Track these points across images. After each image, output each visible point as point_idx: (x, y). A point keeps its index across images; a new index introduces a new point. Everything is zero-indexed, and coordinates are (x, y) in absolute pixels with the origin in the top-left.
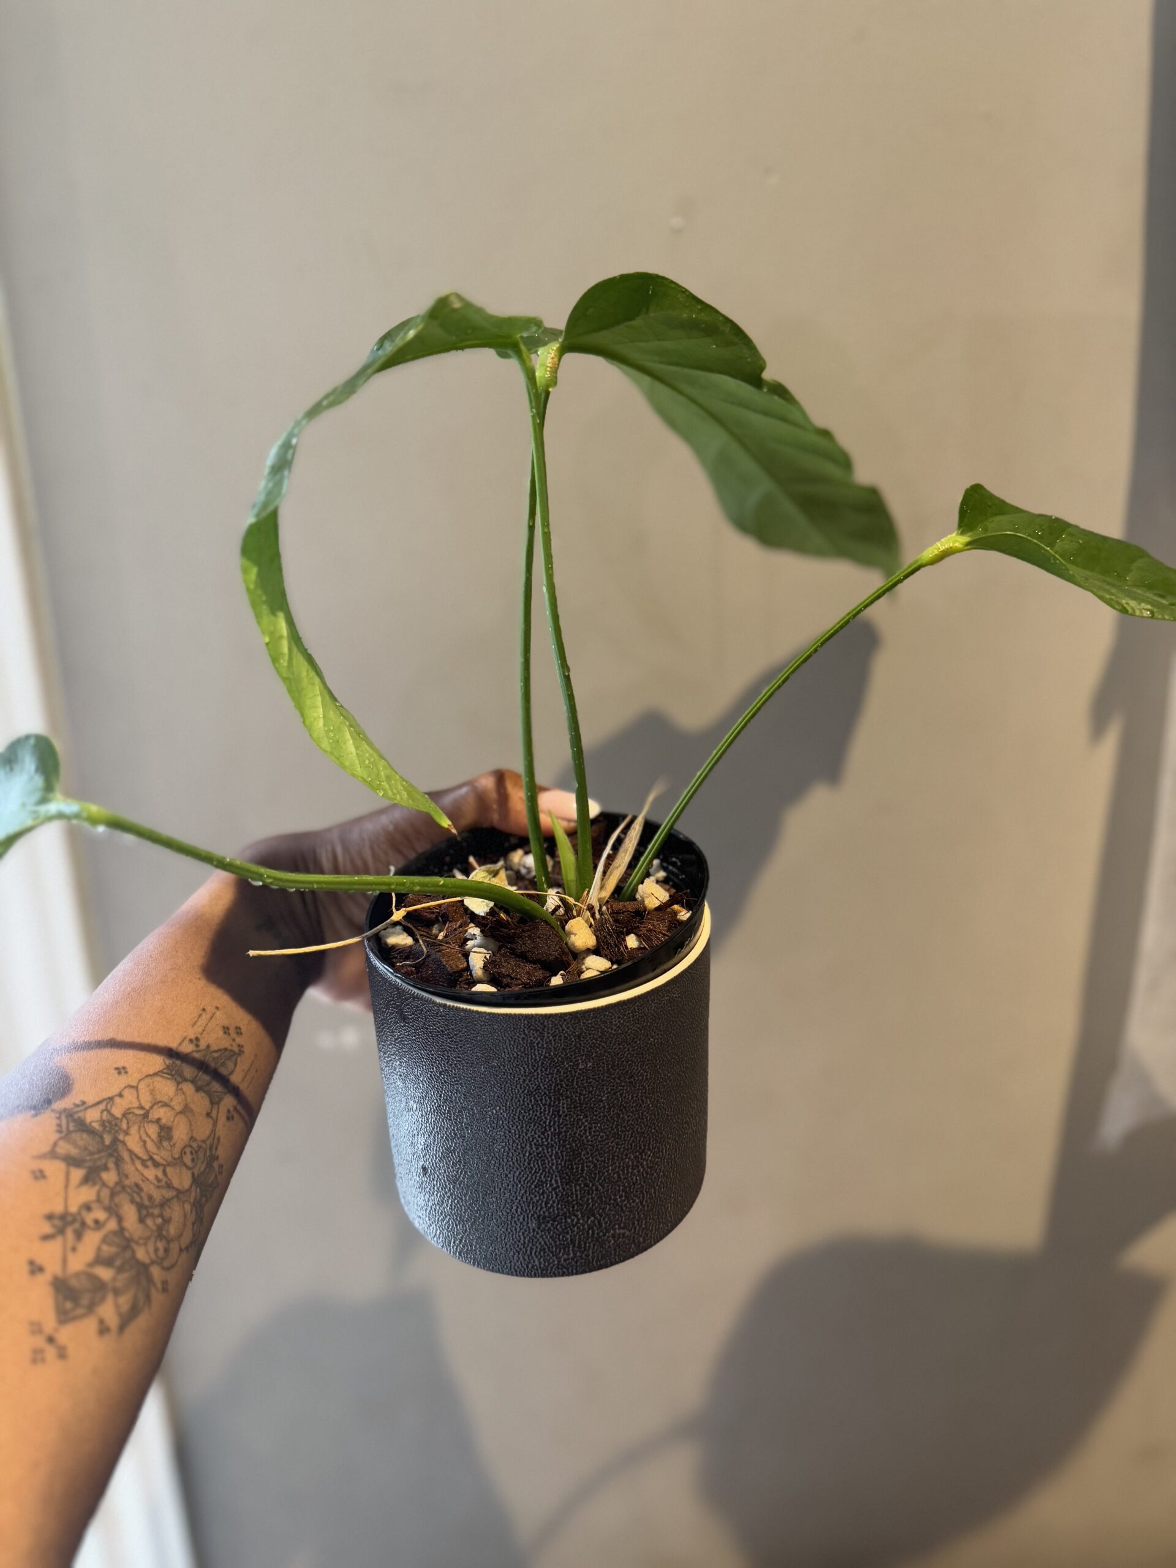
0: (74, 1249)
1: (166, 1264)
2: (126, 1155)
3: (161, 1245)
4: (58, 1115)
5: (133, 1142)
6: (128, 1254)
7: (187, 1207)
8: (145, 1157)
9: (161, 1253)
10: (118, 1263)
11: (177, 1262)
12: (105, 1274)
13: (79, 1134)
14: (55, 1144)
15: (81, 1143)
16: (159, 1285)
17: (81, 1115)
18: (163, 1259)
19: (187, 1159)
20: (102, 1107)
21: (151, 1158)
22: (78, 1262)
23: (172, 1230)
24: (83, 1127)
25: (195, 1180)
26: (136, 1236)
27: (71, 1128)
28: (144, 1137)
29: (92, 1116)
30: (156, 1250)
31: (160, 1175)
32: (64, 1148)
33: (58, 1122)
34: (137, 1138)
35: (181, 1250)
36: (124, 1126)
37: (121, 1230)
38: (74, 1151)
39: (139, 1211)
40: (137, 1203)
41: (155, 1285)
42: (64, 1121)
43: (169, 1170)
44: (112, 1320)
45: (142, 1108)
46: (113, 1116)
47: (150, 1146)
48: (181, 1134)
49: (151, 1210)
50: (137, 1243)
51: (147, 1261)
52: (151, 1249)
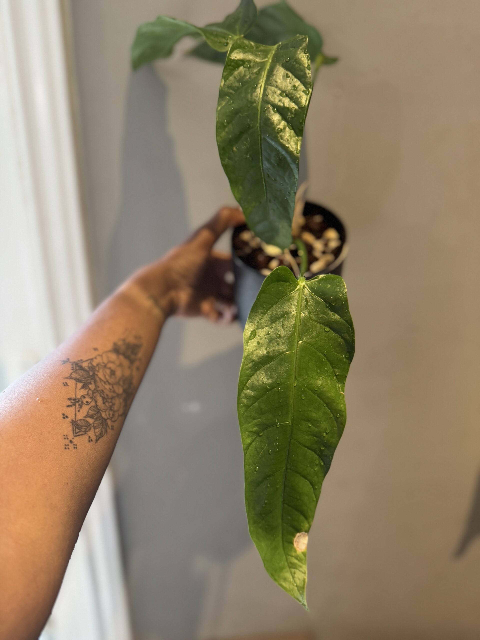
0: (79, 411)
1: (113, 420)
2: (98, 379)
3: (111, 413)
4: (72, 364)
5: (100, 375)
6: (99, 415)
7: (121, 400)
8: (105, 381)
9: (111, 416)
10: (95, 417)
11: (117, 419)
12: (90, 421)
13: (80, 371)
14: (71, 374)
15: (81, 374)
16: (110, 427)
17: (81, 364)
18: (112, 418)
19: (121, 383)
20: (89, 362)
21: (108, 381)
22: (81, 415)
23: (116, 408)
24: (81, 368)
25: (124, 391)
26: (102, 409)
27: (77, 369)
28: (105, 373)
29: (85, 365)
30: (109, 414)
31: (111, 387)
32: (74, 375)
33: (72, 366)
34: (102, 374)
35: (119, 416)
36: (97, 369)
37: (97, 406)
38: (78, 377)
39: (103, 400)
40: (102, 397)
41: (109, 426)
42: (74, 366)
43: (115, 386)
44: (94, 438)
45: (103, 363)
46: (93, 365)
47: (107, 377)
48: (119, 373)
49: (108, 400)
50: (102, 411)
51: (106, 418)
52: (108, 414)
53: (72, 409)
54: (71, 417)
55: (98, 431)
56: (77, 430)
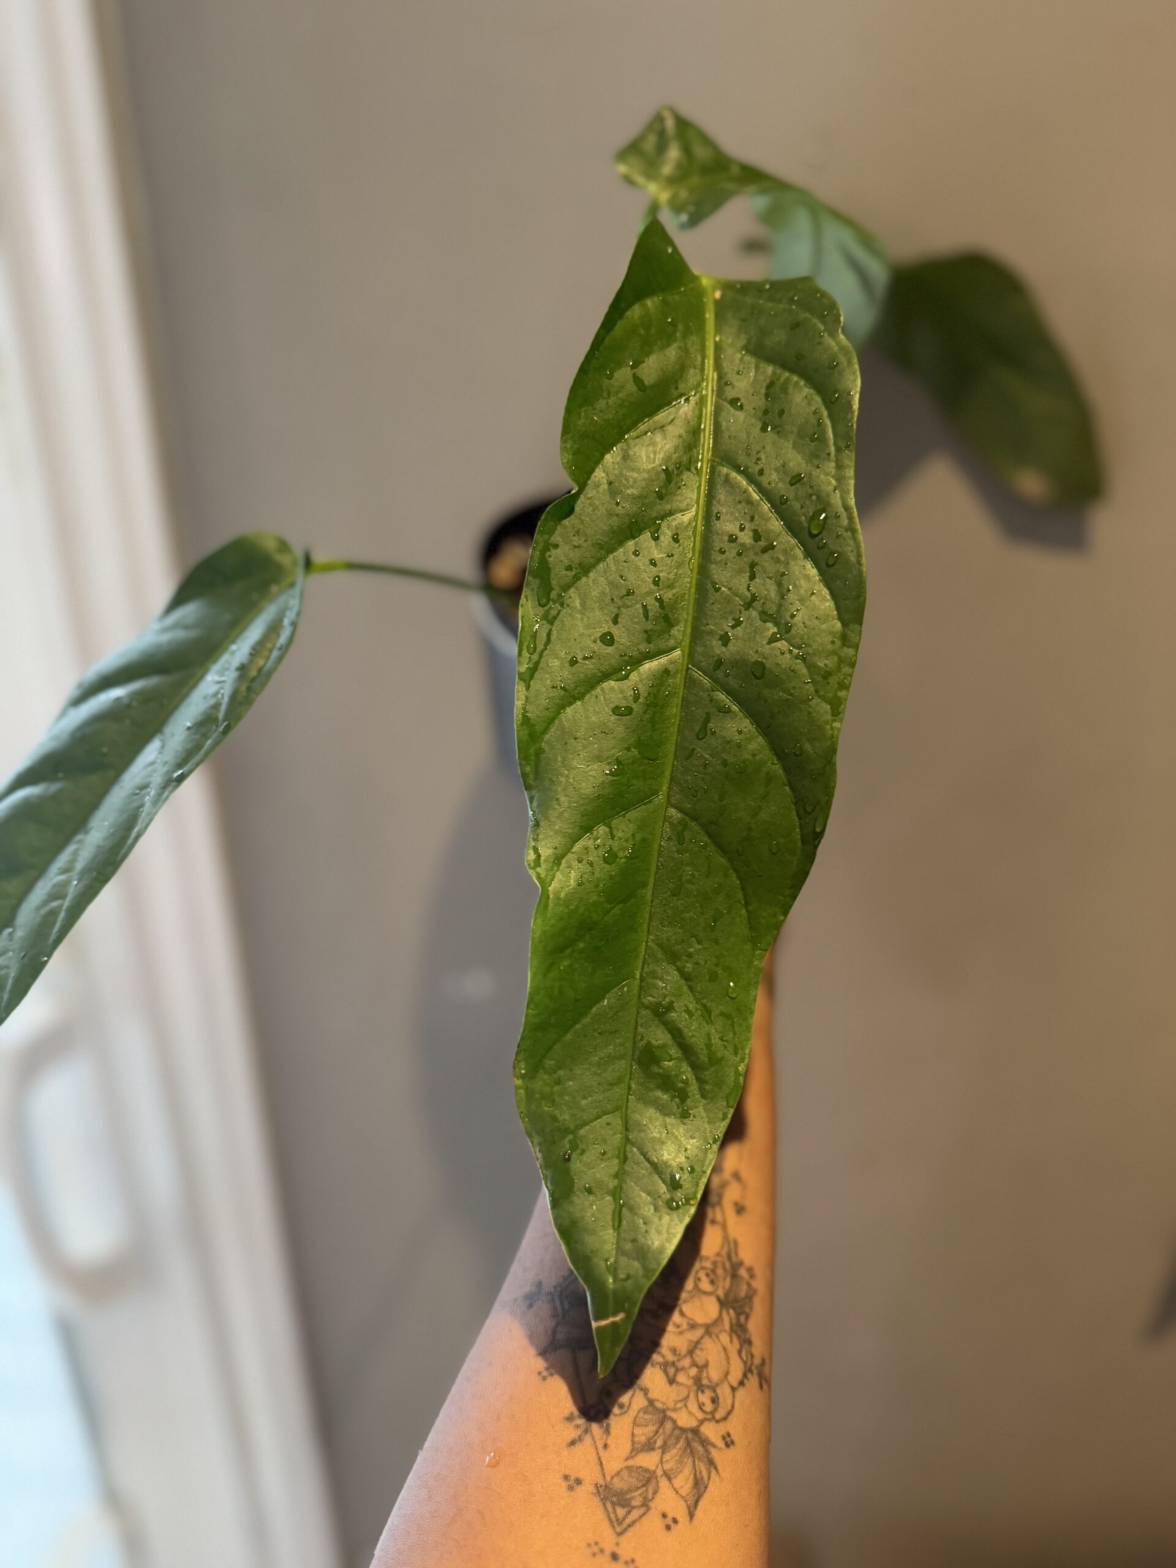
53: (585, 1450)
54: (590, 1476)
55: (684, 1482)
56: (621, 1512)
